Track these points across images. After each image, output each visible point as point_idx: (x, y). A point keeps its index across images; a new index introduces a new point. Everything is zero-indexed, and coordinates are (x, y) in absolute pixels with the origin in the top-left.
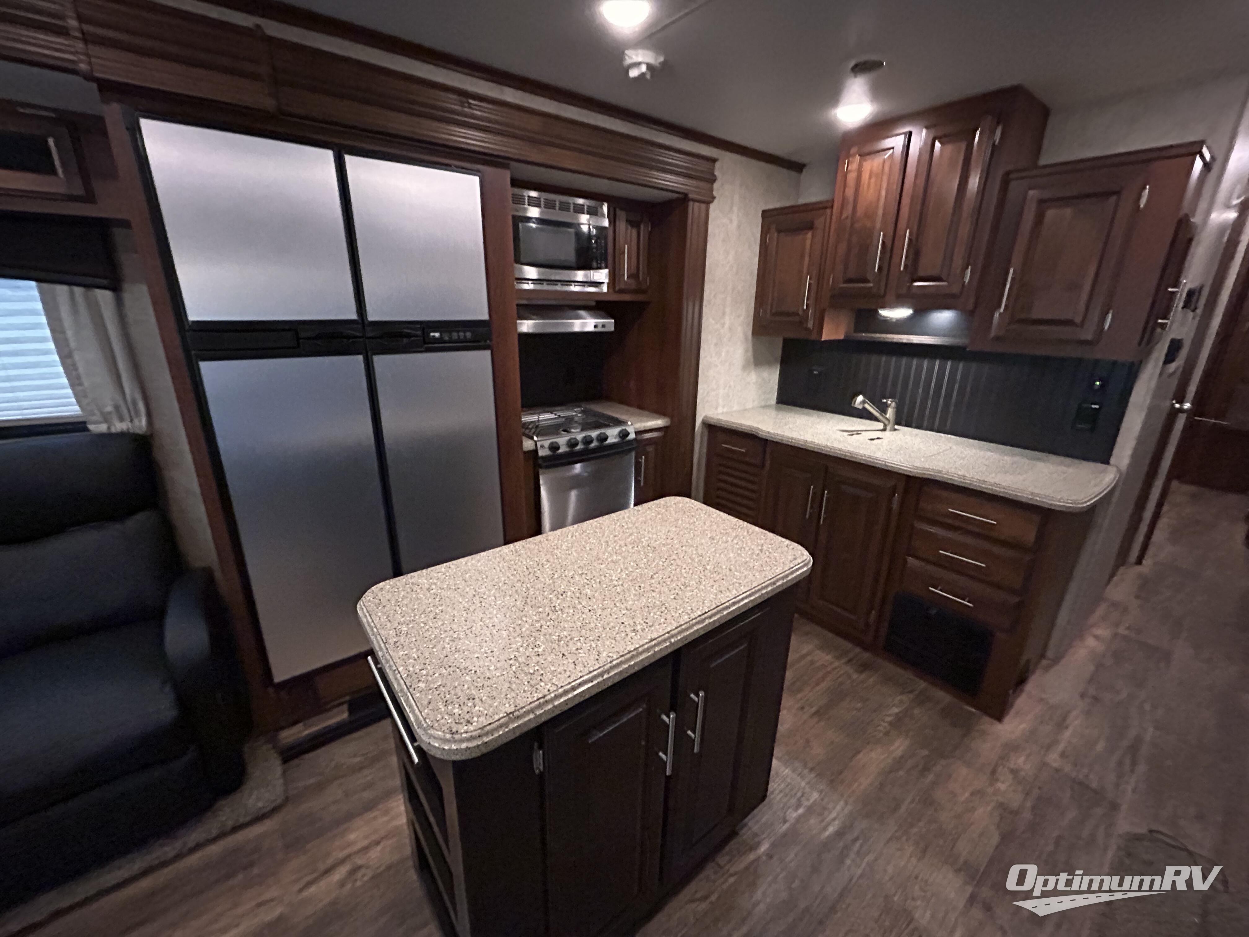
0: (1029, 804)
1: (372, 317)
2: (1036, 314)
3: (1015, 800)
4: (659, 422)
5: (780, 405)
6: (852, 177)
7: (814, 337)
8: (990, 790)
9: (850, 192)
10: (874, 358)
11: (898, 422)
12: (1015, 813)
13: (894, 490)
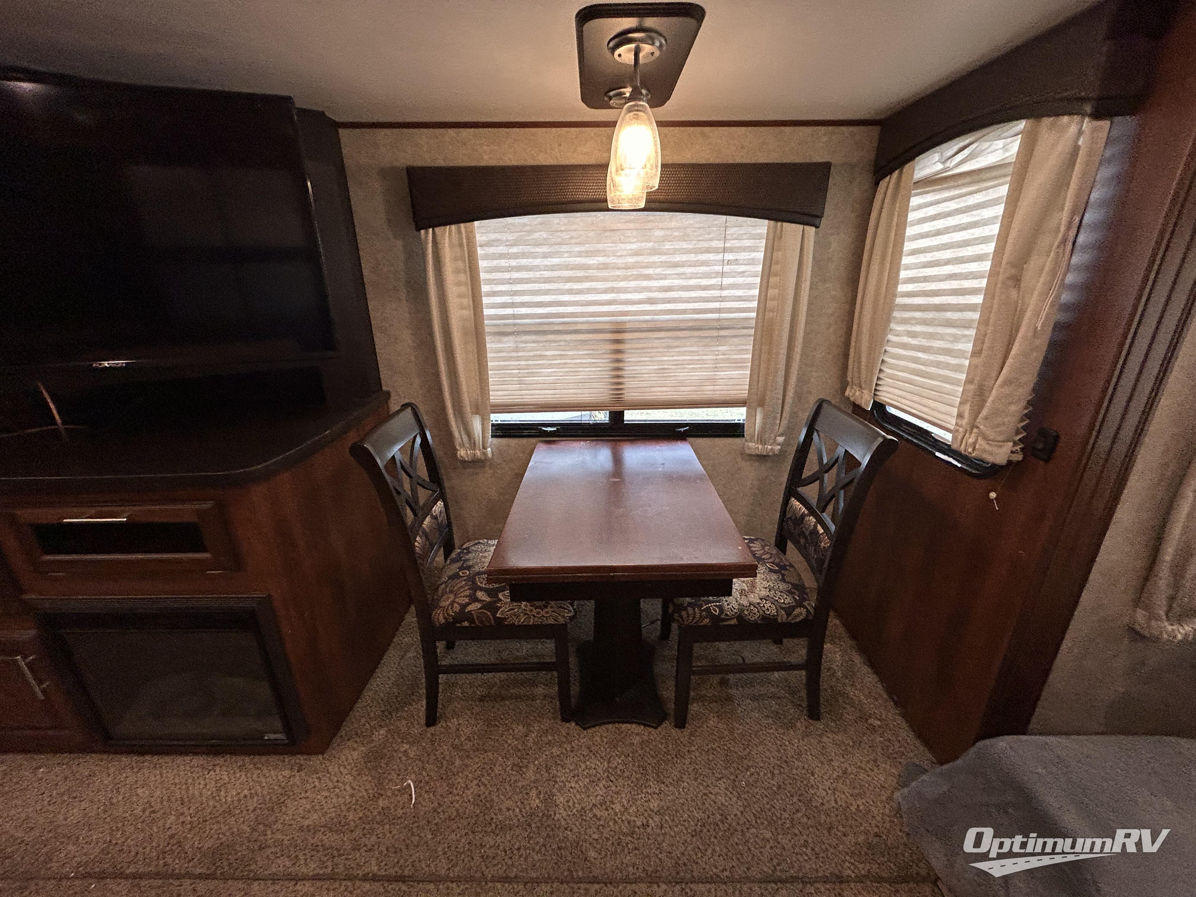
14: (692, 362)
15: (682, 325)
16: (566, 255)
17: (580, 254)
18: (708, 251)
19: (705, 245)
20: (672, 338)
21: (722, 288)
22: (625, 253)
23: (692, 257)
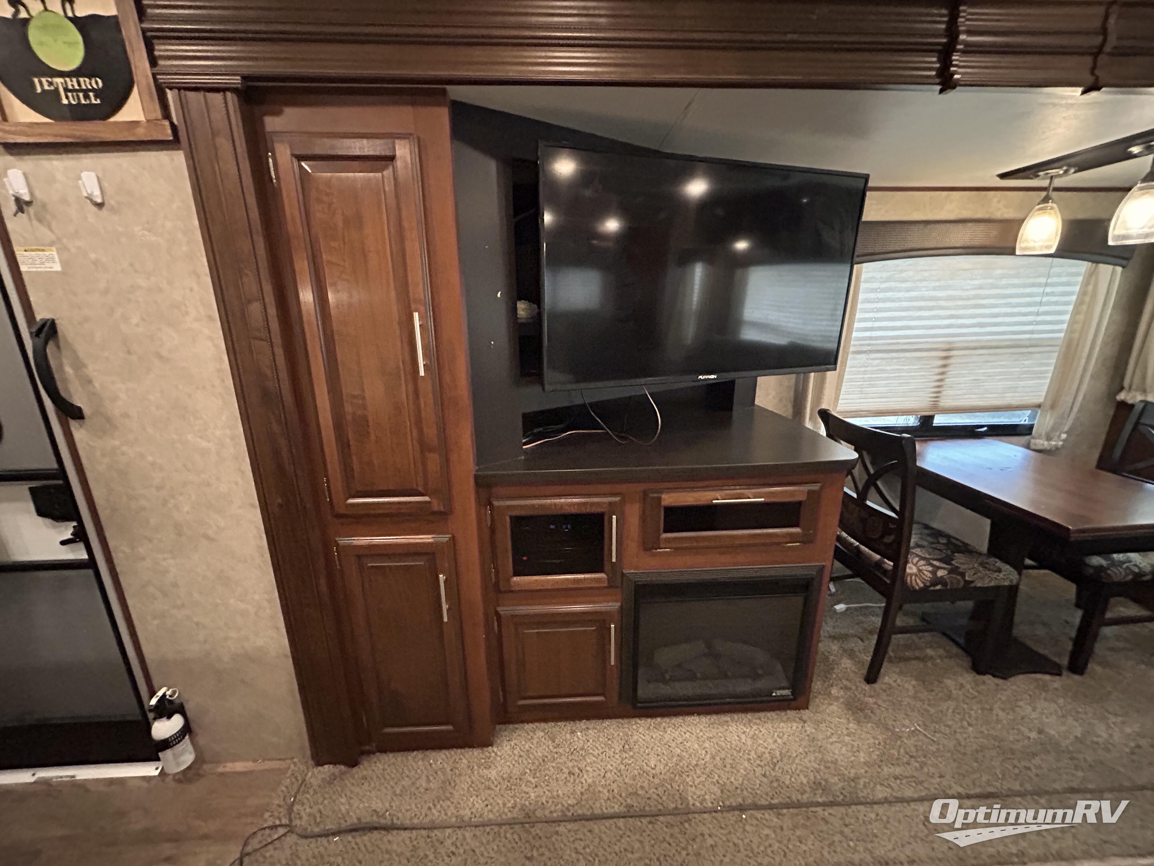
14: (1000, 374)
15: (1000, 344)
16: (924, 289)
17: (935, 289)
18: (1033, 285)
19: (1031, 281)
20: (989, 354)
21: (1038, 314)
22: (969, 287)
23: (1021, 291)
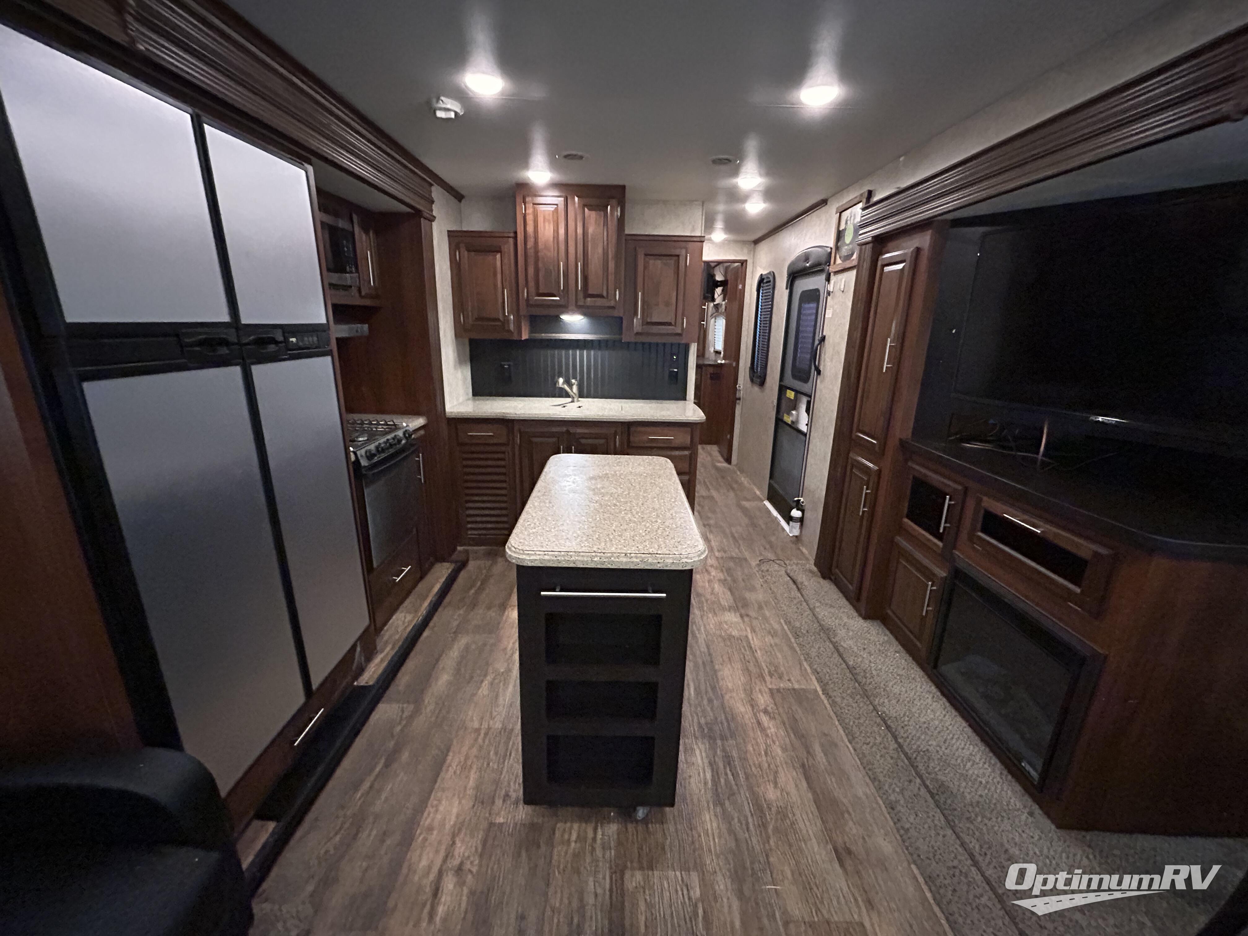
0: (726, 574)
1: (245, 320)
2: (655, 319)
3: (721, 576)
4: (420, 421)
5: (476, 398)
6: (530, 219)
7: (515, 337)
8: (712, 577)
9: (530, 229)
10: (549, 352)
11: (581, 395)
12: (725, 580)
13: (615, 434)
